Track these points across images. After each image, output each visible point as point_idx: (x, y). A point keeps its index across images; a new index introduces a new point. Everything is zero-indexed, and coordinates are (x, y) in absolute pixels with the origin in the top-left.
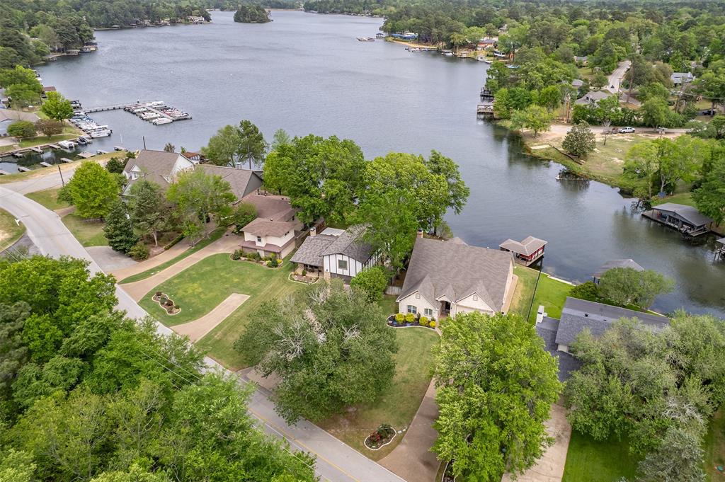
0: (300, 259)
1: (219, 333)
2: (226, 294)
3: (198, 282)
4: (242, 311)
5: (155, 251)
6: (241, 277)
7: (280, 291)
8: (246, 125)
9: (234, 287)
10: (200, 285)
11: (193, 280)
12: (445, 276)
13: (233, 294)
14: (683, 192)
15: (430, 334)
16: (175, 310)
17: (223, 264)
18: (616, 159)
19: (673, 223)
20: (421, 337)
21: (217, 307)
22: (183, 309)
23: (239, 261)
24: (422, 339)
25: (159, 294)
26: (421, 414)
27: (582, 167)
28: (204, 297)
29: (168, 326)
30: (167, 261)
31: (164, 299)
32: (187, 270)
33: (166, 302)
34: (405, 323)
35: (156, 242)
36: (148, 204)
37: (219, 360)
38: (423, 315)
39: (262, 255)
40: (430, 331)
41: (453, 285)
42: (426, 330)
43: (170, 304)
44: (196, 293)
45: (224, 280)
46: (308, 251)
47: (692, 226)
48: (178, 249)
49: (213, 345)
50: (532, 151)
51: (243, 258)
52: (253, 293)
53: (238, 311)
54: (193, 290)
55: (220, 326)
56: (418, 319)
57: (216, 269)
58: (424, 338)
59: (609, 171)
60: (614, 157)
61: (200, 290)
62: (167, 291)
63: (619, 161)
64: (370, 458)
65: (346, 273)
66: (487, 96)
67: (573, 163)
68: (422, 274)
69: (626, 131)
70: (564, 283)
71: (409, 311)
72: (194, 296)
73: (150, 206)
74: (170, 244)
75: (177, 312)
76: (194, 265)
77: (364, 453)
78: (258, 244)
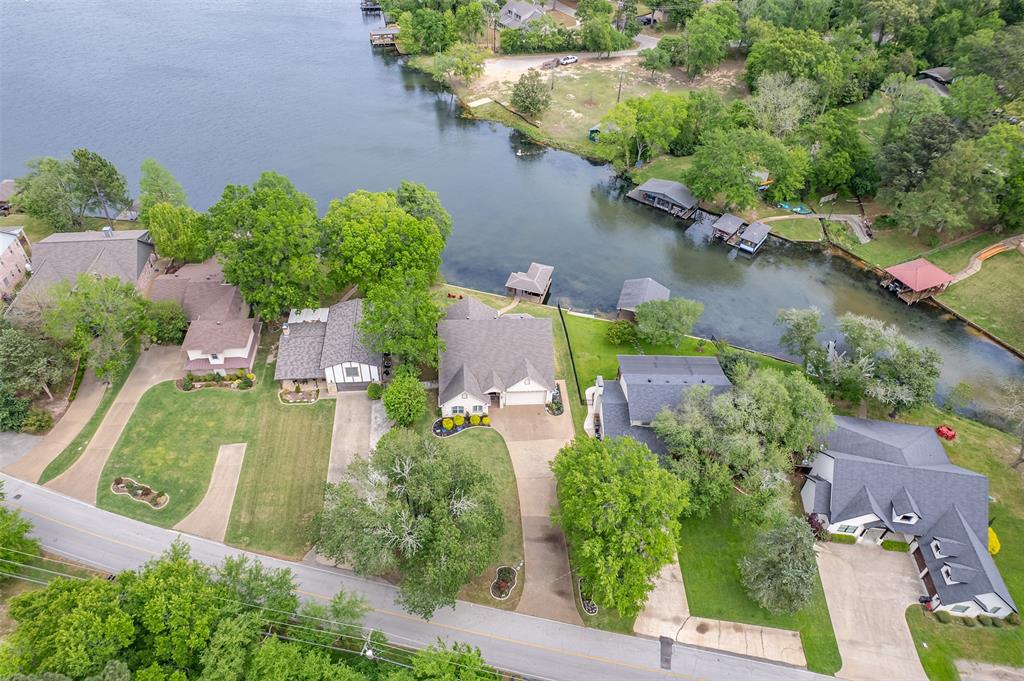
0: (286, 373)
1: (244, 513)
2: (211, 449)
3: (161, 443)
4: (251, 471)
5: (57, 410)
6: (215, 416)
7: (281, 424)
8: (81, 156)
9: (215, 435)
10: (168, 448)
11: (151, 442)
12: (485, 362)
13: (221, 447)
14: (657, 155)
15: (488, 434)
16: (161, 500)
17: (175, 402)
18: (573, 112)
19: (663, 205)
20: (481, 441)
21: (214, 475)
22: (171, 494)
23: (194, 391)
24: (482, 443)
25: (118, 482)
26: (528, 539)
27: (539, 130)
28: (186, 465)
29: (169, 527)
30: (87, 420)
31: (132, 489)
32: (129, 428)
33: (140, 492)
34: (455, 429)
35: (50, 395)
36: (22, 352)
37: (270, 553)
38: (472, 413)
39: (223, 373)
40: (486, 430)
41: (496, 371)
42: (482, 430)
43: (146, 492)
44: (170, 463)
45: (195, 428)
46: (292, 359)
47: (683, 209)
48: (89, 395)
49: (246, 534)
50: (473, 111)
51: (197, 385)
52: (245, 436)
53: (244, 472)
54: (164, 459)
55: (237, 504)
56: (467, 418)
57: (171, 414)
58: (485, 441)
59: (572, 134)
60: (569, 108)
61: (172, 455)
62: (127, 471)
63: (577, 115)
64: (506, 609)
65: (357, 379)
66: (372, 10)
67: (529, 126)
68: (458, 365)
69: (568, 61)
70: (588, 319)
71: (455, 412)
72: (169, 467)
73: (27, 354)
74: (70, 390)
75: (166, 500)
76: (133, 416)
77: (496, 605)
78: (213, 362)
